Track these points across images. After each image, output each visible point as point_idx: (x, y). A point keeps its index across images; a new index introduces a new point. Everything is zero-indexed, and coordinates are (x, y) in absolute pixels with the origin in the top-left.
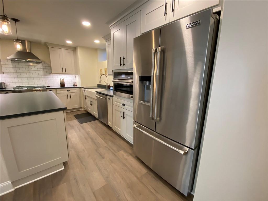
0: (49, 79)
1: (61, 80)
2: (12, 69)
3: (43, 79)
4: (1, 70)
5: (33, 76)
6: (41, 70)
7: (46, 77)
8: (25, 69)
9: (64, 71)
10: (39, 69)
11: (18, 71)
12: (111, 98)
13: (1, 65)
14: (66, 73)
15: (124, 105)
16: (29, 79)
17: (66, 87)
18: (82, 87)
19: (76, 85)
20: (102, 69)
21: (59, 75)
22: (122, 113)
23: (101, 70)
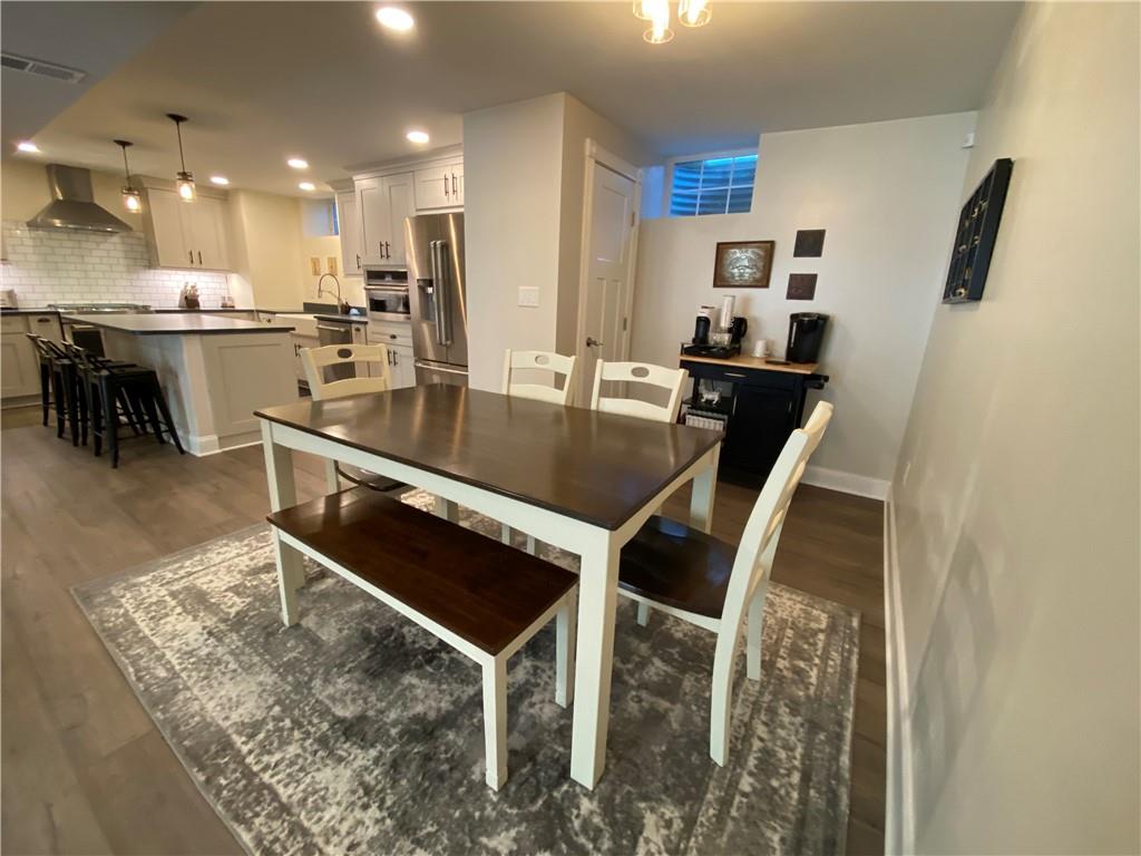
0: (144, 283)
1: (189, 288)
2: (31, 250)
3: (124, 283)
4: (5, 252)
5: (92, 274)
6: (121, 254)
7: (135, 276)
8: (69, 251)
9: (195, 262)
10: (112, 254)
11: (49, 258)
12: (361, 327)
13: (3, 236)
14: (203, 266)
15: (394, 337)
16: (82, 282)
17: (202, 308)
18: (258, 311)
19: (229, 303)
20: (317, 259)
21: (174, 272)
22: (391, 355)
23: (315, 262)
